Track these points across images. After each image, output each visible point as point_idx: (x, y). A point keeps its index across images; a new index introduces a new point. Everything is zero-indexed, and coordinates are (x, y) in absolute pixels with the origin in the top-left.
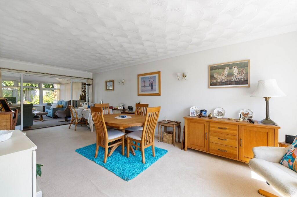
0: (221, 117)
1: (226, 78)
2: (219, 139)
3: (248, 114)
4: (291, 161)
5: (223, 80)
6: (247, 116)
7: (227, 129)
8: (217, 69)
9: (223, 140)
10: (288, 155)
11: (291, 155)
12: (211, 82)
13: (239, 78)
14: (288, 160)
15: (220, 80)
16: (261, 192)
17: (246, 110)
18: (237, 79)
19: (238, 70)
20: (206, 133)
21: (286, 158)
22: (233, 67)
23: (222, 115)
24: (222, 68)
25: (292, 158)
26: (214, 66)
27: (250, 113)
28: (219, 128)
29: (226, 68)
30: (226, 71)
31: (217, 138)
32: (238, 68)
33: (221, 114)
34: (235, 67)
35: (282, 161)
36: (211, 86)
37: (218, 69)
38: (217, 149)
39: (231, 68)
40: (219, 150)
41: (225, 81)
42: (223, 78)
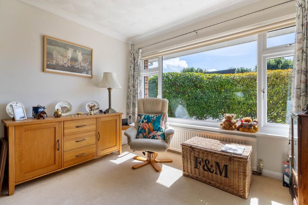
0: (68, 114)
1: (69, 62)
2: (77, 141)
3: (94, 106)
4: (144, 133)
5: (65, 64)
6: (93, 108)
7: (86, 126)
8: (57, 46)
9: (81, 142)
10: (141, 130)
11: (142, 129)
12: (48, 63)
13: (83, 66)
14: (142, 133)
15: (61, 63)
16: (135, 167)
17: (92, 102)
18: (81, 67)
19: (83, 56)
20: (58, 141)
21: (140, 132)
22: (78, 51)
23: (68, 110)
24: (65, 48)
25: (144, 130)
26: (54, 41)
27: (96, 105)
28: (78, 127)
29: (70, 49)
30: (70, 53)
31: (74, 142)
32: (82, 54)
33: (66, 110)
34: (79, 52)
35: (137, 136)
36: (47, 68)
37: (60, 47)
38: (74, 157)
39: (75, 51)
40: (77, 156)
41: (68, 66)
42: (65, 61)
